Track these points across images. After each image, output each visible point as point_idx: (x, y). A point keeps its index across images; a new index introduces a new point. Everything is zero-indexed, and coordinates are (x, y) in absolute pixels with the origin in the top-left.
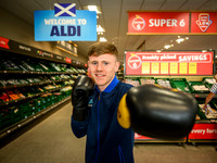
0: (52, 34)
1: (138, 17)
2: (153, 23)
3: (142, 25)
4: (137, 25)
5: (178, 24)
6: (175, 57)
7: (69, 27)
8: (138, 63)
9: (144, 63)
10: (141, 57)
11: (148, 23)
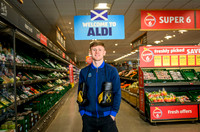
0: (89, 34)
1: (149, 15)
2: (163, 20)
3: (153, 22)
4: (149, 22)
5: (185, 20)
6: (183, 50)
7: (103, 29)
8: (150, 57)
9: (156, 57)
10: (153, 50)
11: (158, 20)
